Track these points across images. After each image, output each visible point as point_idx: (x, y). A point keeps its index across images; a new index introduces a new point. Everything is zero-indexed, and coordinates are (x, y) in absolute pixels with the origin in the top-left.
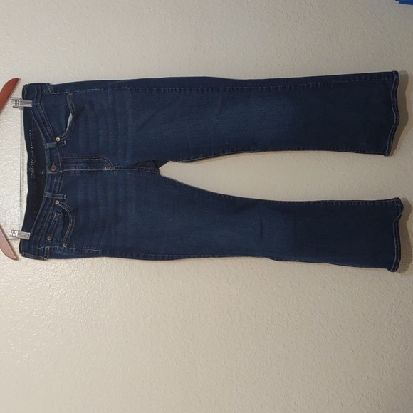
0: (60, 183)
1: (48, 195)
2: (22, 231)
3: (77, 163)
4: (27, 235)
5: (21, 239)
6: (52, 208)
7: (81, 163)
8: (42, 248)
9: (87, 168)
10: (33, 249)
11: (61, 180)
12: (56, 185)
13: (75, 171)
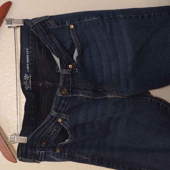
0: (67, 105)
1: (54, 113)
2: (21, 135)
3: (85, 89)
4: (24, 140)
5: (19, 144)
6: (53, 124)
7: (88, 90)
8: (37, 152)
9: (93, 96)
10: (29, 153)
11: (68, 102)
12: (63, 106)
13: (82, 97)
